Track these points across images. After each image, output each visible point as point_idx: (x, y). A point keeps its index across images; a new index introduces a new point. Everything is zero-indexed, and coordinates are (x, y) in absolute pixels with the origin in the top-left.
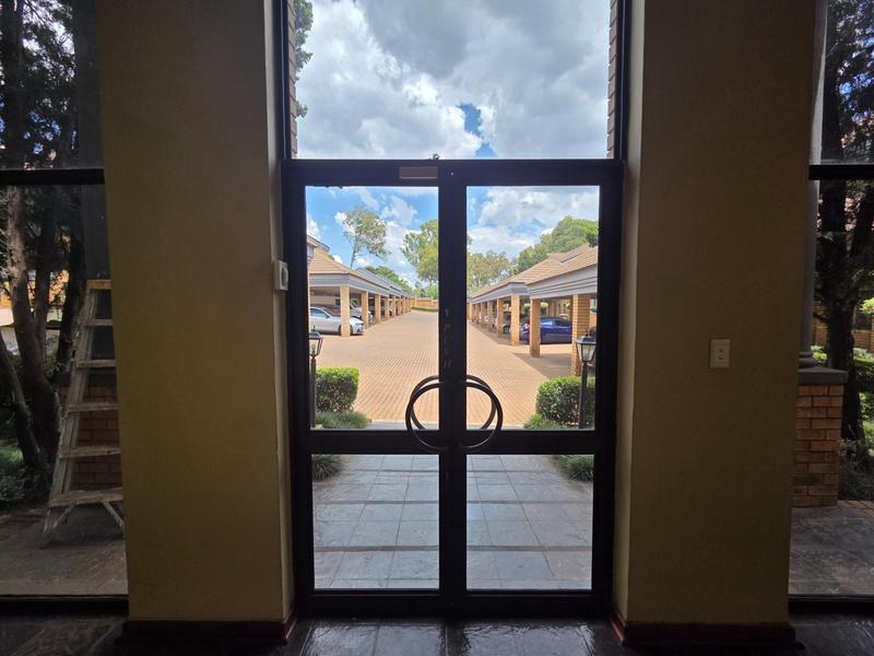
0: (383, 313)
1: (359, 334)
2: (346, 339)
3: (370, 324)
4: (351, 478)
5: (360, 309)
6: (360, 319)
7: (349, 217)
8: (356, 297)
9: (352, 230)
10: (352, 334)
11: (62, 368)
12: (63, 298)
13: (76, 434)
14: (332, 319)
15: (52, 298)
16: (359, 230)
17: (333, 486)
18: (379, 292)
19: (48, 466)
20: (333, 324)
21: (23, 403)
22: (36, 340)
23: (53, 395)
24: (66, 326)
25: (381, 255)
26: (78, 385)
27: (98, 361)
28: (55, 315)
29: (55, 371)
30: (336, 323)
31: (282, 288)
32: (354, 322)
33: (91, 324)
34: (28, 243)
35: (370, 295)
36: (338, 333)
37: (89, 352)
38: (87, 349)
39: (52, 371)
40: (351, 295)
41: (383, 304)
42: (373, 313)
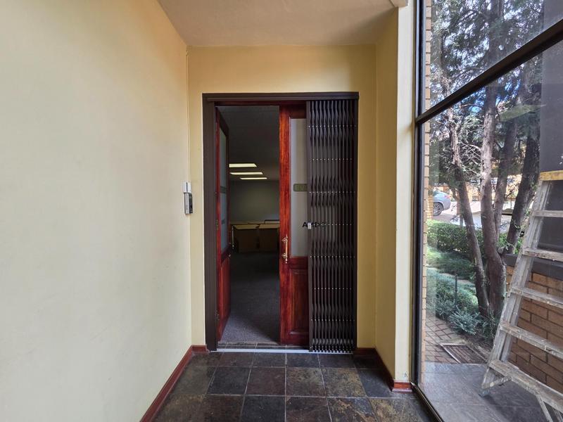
11: (510, 248)
12: (516, 193)
13: (516, 314)
15: (508, 192)
19: (493, 319)
21: (481, 267)
22: (494, 224)
23: (502, 267)
24: (517, 214)
26: (522, 270)
27: (545, 252)
28: (509, 205)
29: (505, 249)
33: (541, 215)
34: (495, 155)
37: (536, 242)
38: (534, 238)
39: (503, 247)
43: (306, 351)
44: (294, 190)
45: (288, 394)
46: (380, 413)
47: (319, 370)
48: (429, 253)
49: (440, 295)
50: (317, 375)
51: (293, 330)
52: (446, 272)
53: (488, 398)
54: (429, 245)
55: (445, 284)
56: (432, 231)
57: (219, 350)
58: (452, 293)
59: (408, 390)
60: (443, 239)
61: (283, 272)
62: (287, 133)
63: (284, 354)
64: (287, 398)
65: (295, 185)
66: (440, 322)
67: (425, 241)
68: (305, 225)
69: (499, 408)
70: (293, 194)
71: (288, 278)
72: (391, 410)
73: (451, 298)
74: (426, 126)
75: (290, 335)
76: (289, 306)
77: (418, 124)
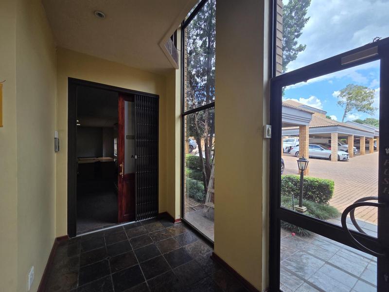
0: (367, 148)
1: (344, 160)
2: (334, 163)
3: (354, 155)
4: (320, 243)
5: (347, 146)
6: (347, 151)
7: (342, 92)
8: (343, 139)
9: (344, 100)
10: (339, 160)
13: (212, 185)
14: (325, 151)
16: (350, 99)
17: (307, 242)
18: (365, 135)
20: (326, 154)
21: (205, 172)
22: (209, 155)
25: (369, 111)
30: (328, 154)
31: (267, 137)
32: (340, 153)
35: (355, 137)
36: (329, 159)
40: (339, 138)
41: (367, 142)
42: (358, 148)
43: (134, 222)
44: (127, 138)
45: (129, 238)
46: (170, 231)
47: (143, 227)
48: (187, 171)
49: (191, 188)
50: (142, 228)
51: (126, 214)
52: (194, 179)
53: (205, 217)
54: (187, 167)
55: (193, 183)
56: (188, 160)
57: (77, 236)
58: (196, 186)
59: (180, 221)
60: (193, 164)
61: (120, 182)
62: (123, 109)
63: (122, 227)
64: (129, 240)
65: (127, 136)
66: (191, 199)
67: (185, 165)
68: (133, 157)
69: (208, 218)
70: (126, 141)
71: (123, 185)
72: (174, 229)
73: (195, 188)
74: (186, 117)
75: (124, 217)
76: (123, 201)
77: (182, 115)
